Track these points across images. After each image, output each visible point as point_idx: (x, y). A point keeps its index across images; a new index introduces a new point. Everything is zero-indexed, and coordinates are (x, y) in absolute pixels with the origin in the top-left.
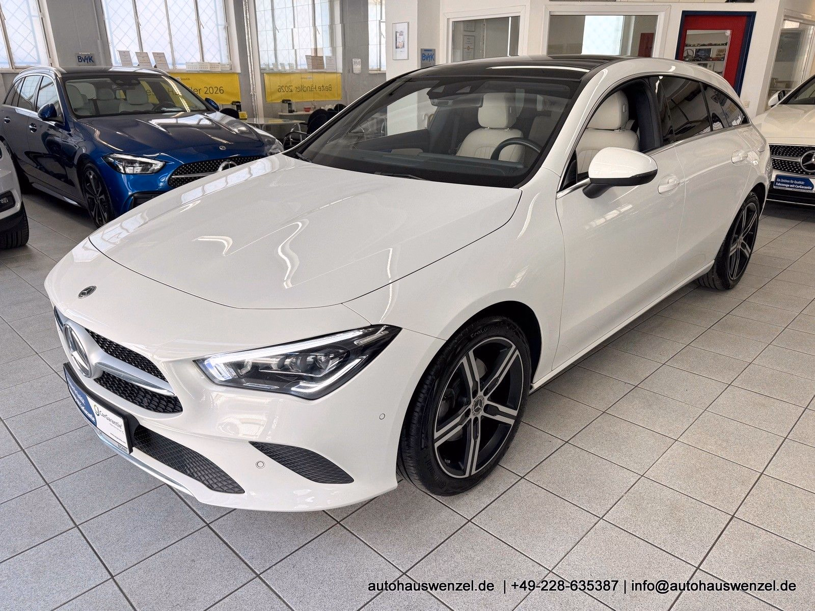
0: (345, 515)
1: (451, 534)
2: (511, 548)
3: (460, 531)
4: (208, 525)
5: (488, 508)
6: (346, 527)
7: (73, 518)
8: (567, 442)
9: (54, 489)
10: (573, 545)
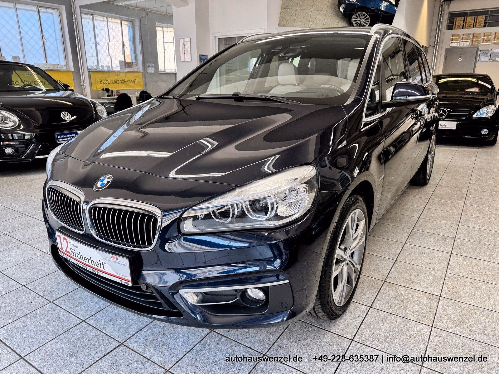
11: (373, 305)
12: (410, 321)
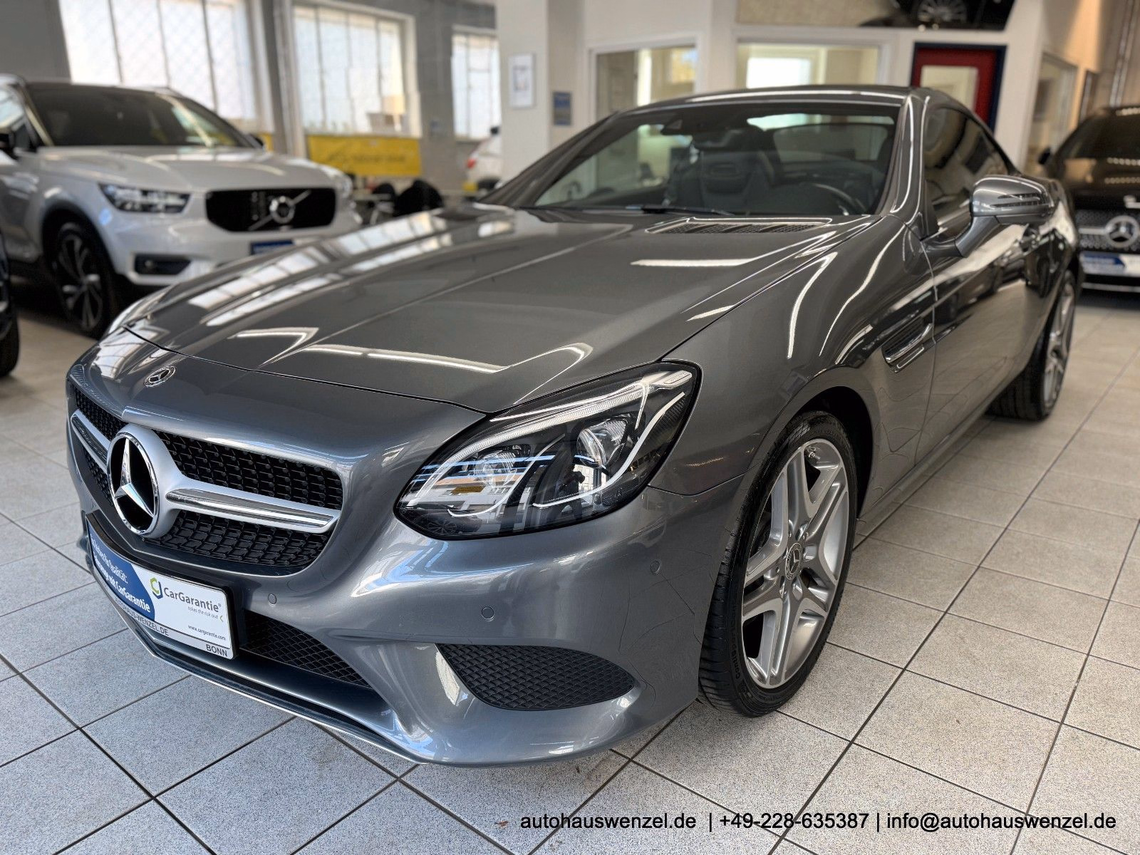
0: (637, 748)
1: (831, 767)
2: (942, 781)
3: (844, 760)
4: (398, 779)
5: (872, 719)
6: (646, 765)
7: (143, 783)
8: (946, 612)
9: (93, 737)
10: (1040, 769)
11: (951, 609)
12: (1036, 641)
